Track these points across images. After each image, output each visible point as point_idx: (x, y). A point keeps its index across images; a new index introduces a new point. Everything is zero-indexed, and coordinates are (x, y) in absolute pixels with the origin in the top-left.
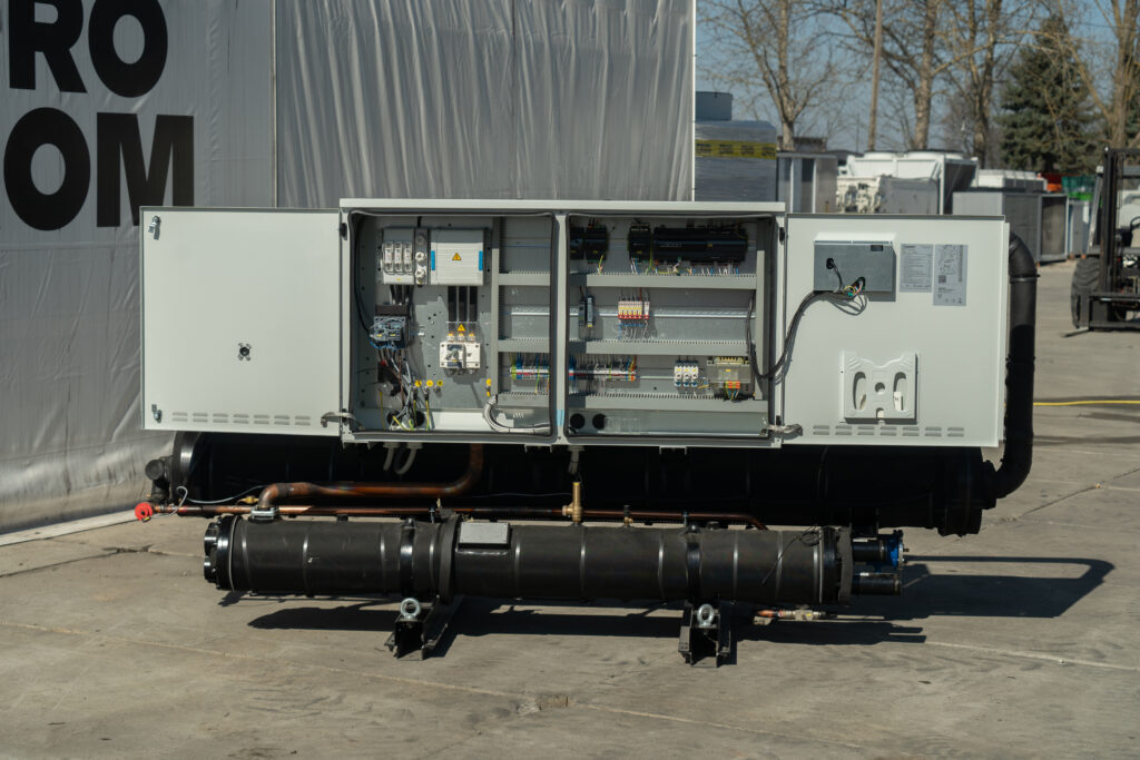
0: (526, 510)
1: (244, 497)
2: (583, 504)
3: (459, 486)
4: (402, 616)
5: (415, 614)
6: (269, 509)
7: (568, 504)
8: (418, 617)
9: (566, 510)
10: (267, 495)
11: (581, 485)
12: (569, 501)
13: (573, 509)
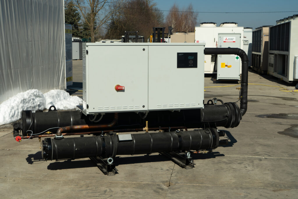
0: (128, 129)
1: (47, 131)
2: (149, 127)
3: (112, 124)
4: (108, 163)
5: (112, 162)
6: (61, 135)
7: (144, 127)
8: (113, 163)
9: (144, 129)
10: (59, 131)
11: (148, 122)
12: (145, 126)
13: (146, 128)
